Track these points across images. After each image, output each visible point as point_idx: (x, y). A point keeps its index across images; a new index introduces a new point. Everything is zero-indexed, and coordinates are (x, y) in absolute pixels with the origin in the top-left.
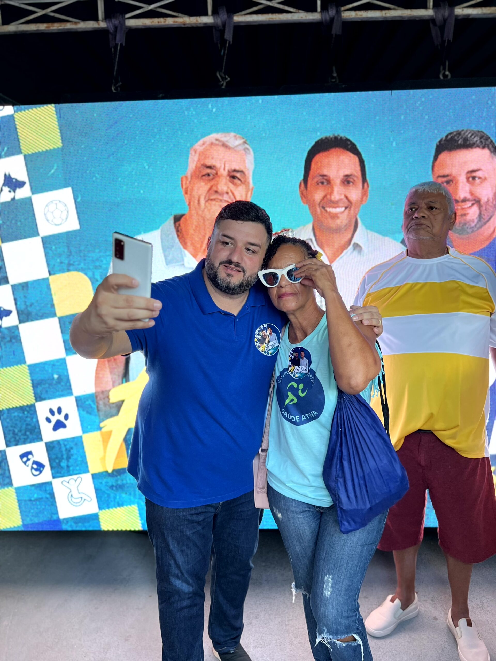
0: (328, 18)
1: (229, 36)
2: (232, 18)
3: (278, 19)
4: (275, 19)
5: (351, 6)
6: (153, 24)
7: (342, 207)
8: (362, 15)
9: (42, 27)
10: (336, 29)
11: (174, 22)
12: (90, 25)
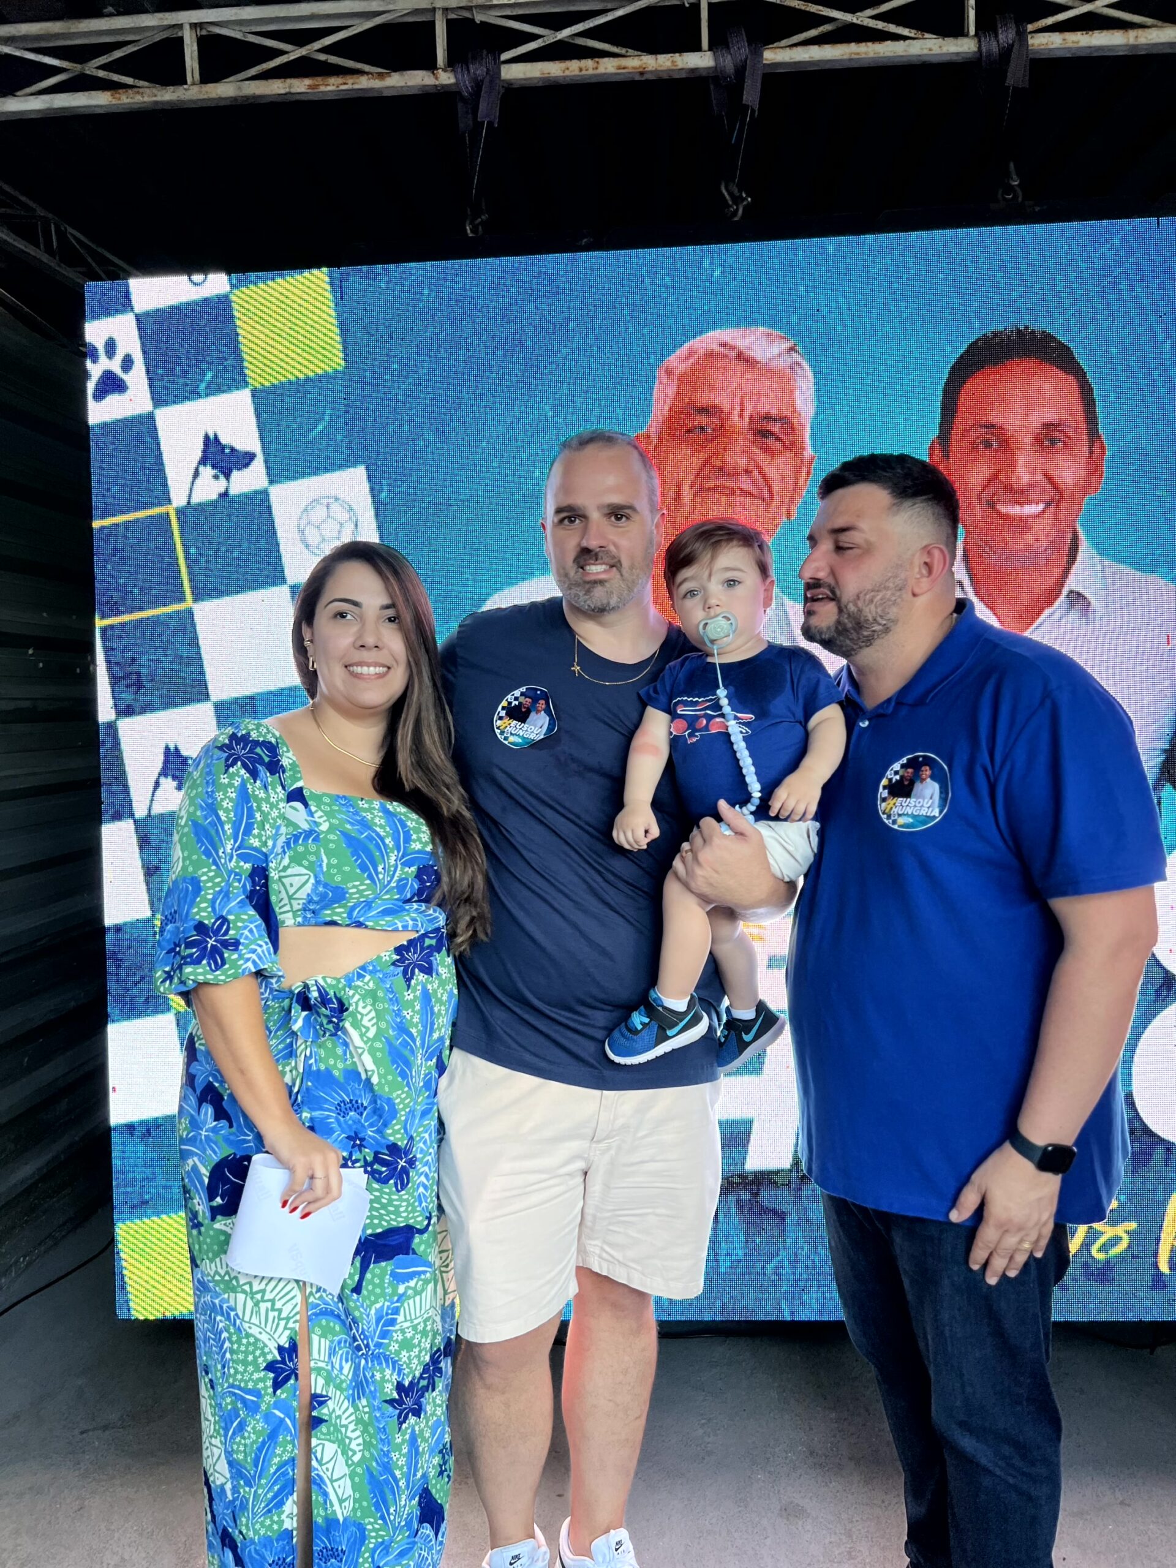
0: (995, 49)
1: (751, 96)
2: (762, 55)
3: (871, 55)
4: (863, 56)
5: (1050, 21)
6: (567, 73)
7: (1037, 503)
8: (1078, 42)
9: (300, 86)
10: (1016, 75)
11: (619, 68)
12: (415, 80)
